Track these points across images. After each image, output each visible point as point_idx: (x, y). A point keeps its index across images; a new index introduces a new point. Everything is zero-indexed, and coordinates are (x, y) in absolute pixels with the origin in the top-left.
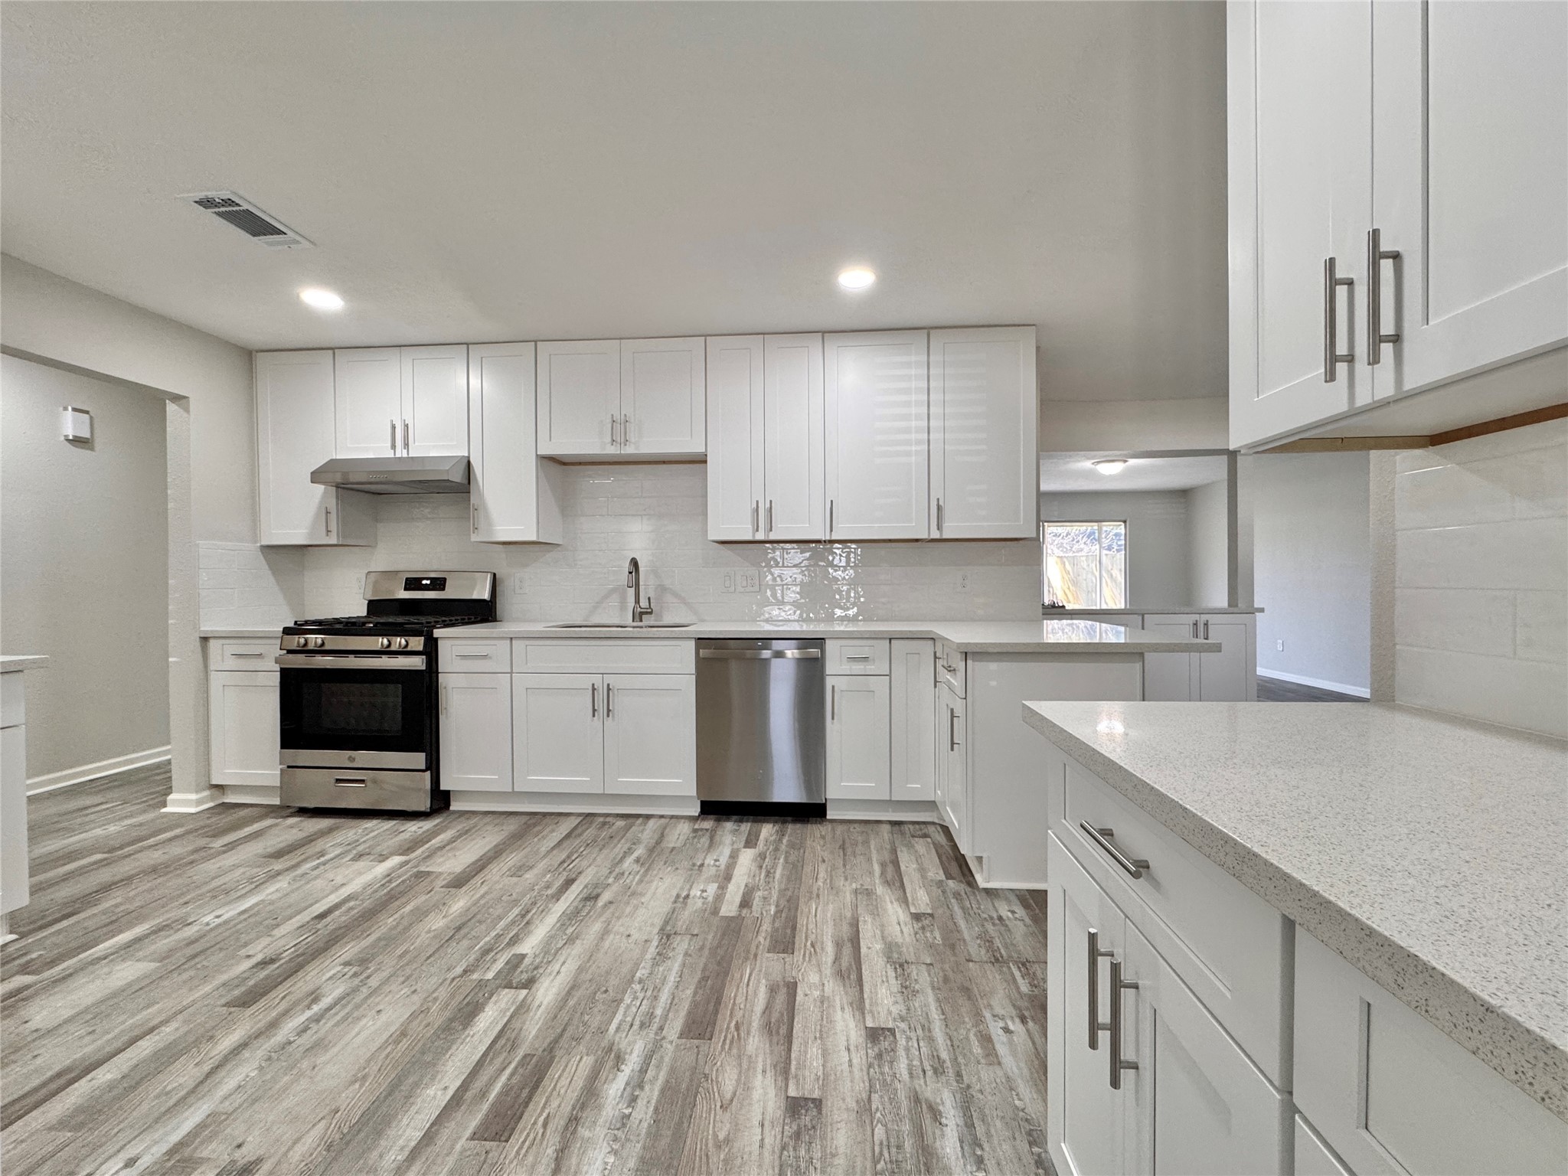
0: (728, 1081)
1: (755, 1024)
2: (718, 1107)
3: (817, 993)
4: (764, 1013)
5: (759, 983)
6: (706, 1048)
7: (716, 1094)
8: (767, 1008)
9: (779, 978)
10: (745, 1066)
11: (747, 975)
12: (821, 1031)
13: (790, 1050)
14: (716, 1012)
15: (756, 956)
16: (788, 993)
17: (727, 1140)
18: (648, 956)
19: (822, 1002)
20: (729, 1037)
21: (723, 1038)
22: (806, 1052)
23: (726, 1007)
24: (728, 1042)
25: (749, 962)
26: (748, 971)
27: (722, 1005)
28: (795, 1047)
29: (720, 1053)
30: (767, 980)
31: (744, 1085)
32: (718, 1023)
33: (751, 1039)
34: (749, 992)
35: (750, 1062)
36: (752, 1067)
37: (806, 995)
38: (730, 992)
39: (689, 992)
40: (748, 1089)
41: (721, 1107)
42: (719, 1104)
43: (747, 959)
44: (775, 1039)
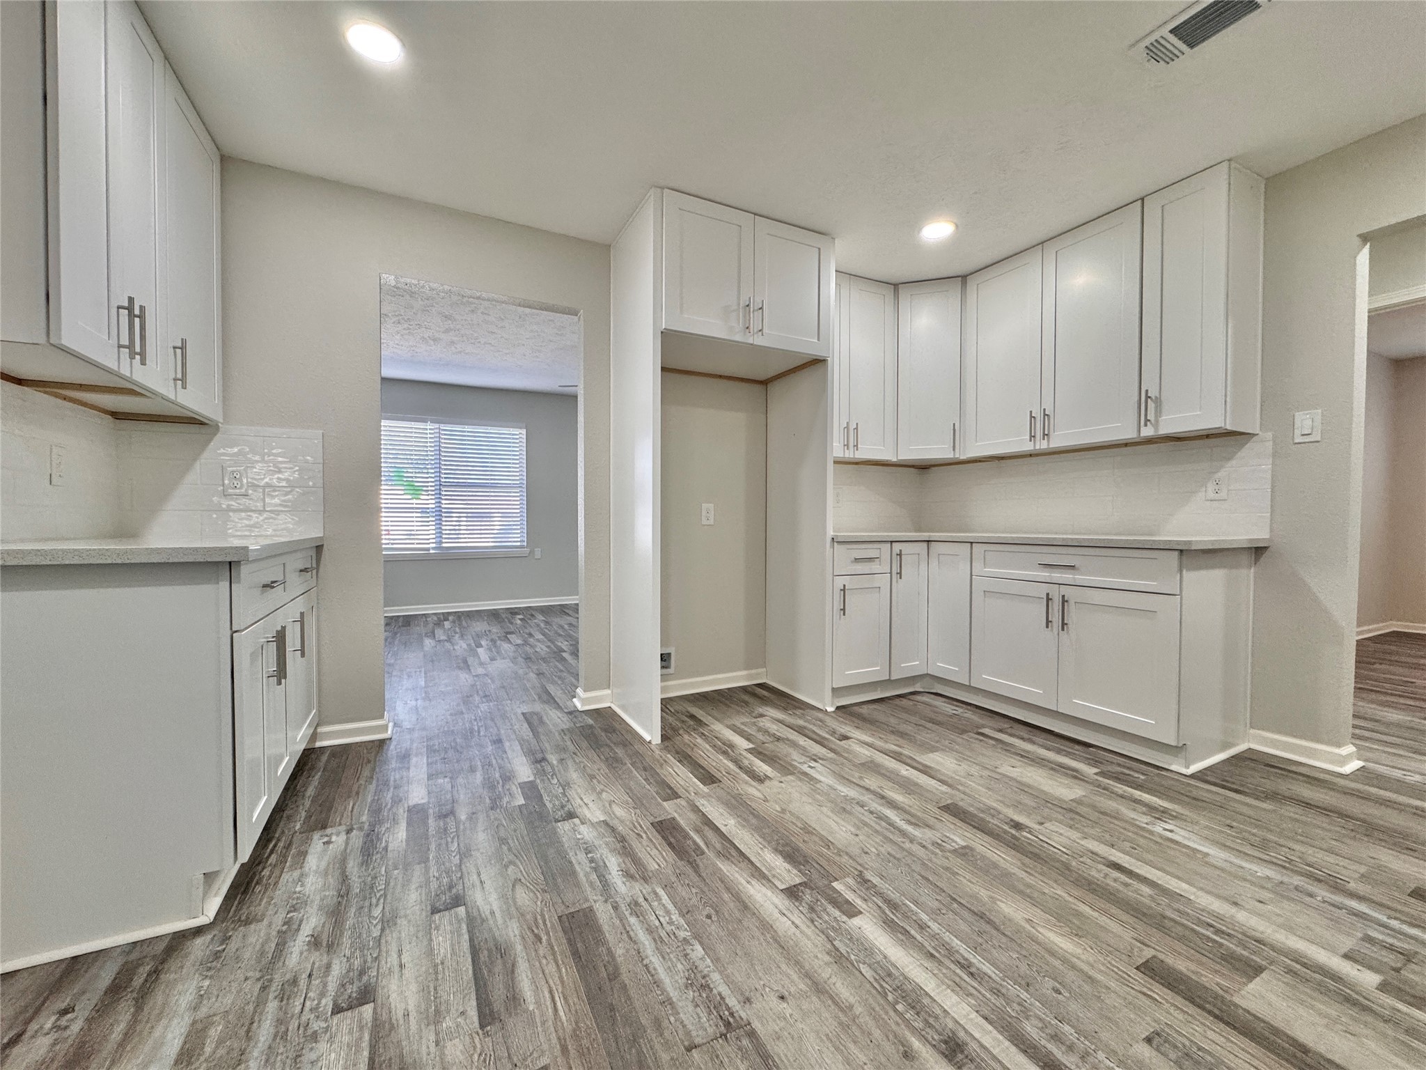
0: (523, 897)
1: (519, 948)
2: (522, 878)
3: (447, 1023)
4: (513, 965)
5: (536, 1003)
6: (559, 910)
7: (528, 884)
8: (513, 972)
9: (510, 1022)
10: (513, 909)
11: (559, 1004)
12: (436, 973)
13: (471, 940)
14: (571, 943)
15: (564, 1050)
16: (489, 1004)
17: (506, 867)
18: (716, 977)
19: (437, 1012)
20: (541, 925)
21: (548, 922)
22: (452, 945)
23: (562, 953)
24: (540, 922)
25: (569, 1028)
26: (561, 1013)
27: (568, 953)
28: (466, 945)
29: (542, 910)
30: (526, 1011)
31: (507, 899)
32: (561, 934)
33: (517, 932)
34: (543, 982)
35: (509, 914)
36: (508, 914)
37: (463, 1013)
38: (570, 972)
39: (619, 952)
40: (503, 897)
41: (520, 880)
42: (523, 880)
43: (575, 1035)
44: (491, 944)
